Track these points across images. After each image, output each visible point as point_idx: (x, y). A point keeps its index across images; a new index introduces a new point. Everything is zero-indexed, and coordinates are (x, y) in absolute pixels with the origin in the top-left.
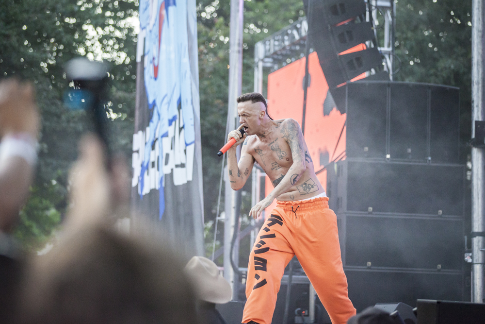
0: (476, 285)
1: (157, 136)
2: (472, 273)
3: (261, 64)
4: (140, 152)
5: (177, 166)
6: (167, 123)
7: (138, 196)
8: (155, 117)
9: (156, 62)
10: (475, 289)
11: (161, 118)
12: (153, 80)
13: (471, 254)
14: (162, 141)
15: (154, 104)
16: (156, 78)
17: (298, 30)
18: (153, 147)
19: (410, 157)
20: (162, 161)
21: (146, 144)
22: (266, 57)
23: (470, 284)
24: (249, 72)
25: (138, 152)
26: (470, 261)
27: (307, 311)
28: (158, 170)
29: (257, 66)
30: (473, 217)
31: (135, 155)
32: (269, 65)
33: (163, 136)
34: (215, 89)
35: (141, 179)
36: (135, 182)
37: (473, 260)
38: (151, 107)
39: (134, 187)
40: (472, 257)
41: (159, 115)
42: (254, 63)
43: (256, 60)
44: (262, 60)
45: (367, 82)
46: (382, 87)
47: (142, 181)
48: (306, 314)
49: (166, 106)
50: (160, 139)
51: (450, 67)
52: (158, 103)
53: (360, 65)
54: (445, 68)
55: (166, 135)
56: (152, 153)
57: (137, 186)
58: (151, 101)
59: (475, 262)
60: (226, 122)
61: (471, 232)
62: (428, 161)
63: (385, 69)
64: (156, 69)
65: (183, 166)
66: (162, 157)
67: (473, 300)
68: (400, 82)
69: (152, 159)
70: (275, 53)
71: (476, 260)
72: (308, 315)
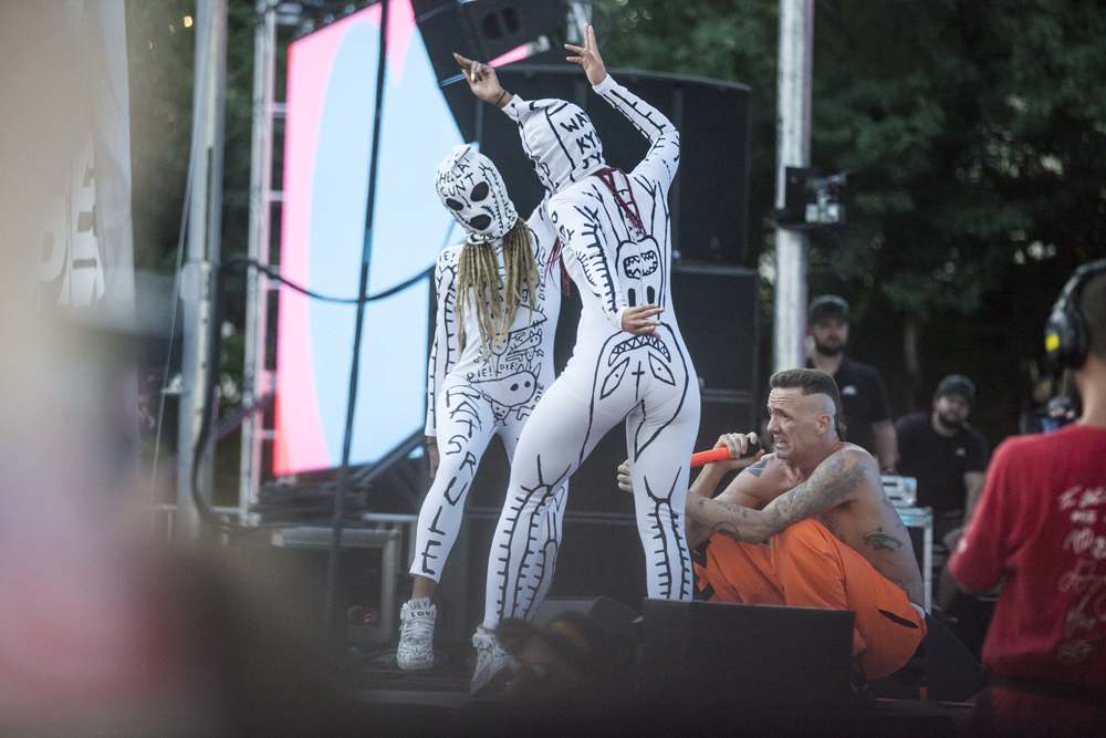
3: (271, 19)
24: (243, 36)
27: (375, 613)
29: (263, 22)
32: (291, 20)
42: (254, 14)
43: (261, 7)
44: (275, 9)
46: (567, 80)
48: (374, 619)
53: (514, 26)
63: (572, 37)
72: (378, 623)
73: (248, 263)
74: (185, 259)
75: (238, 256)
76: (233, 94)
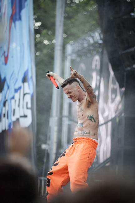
1: (7, 98)
3: (69, 58)
5: (21, 117)
6: (13, 90)
8: (5, 87)
9: (6, 54)
11: (10, 88)
12: (4, 65)
14: (11, 102)
15: (5, 80)
16: (6, 63)
17: (93, 37)
18: (4, 105)
20: (11, 114)
22: (73, 53)
28: (8, 118)
32: (74, 58)
33: (11, 99)
38: (2, 81)
41: (8, 86)
44: (70, 55)
50: (9, 100)
55: (13, 98)
56: (4, 109)
58: (3, 78)
64: (6, 58)
65: (25, 116)
66: (11, 111)
69: (3, 112)
70: (79, 51)
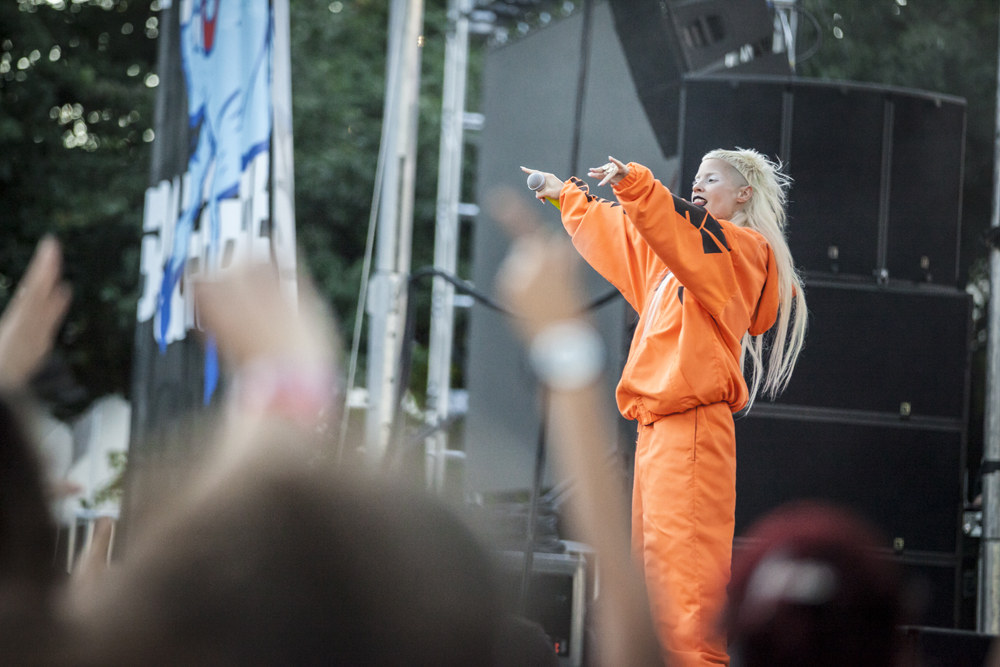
0: (992, 592)
2: (980, 563)
3: (463, 27)
4: (164, 234)
7: (154, 345)
8: (204, 150)
10: (988, 602)
11: (219, 151)
13: (979, 516)
14: (217, 210)
18: (197, 225)
19: (835, 268)
21: (180, 215)
22: (479, 8)
23: (973, 589)
24: (434, 43)
25: (156, 233)
26: (977, 532)
27: (564, 644)
29: (454, 31)
30: (989, 422)
31: (149, 244)
32: (483, 28)
33: (222, 197)
34: (346, 82)
35: (162, 302)
36: (146, 308)
37: (984, 531)
38: (195, 123)
39: (145, 323)
40: (981, 523)
41: (213, 144)
42: (446, 20)
43: (452, 14)
44: (468, 16)
45: (735, 78)
46: (773, 91)
47: (164, 309)
48: (563, 649)
49: (235, 123)
50: (213, 204)
51: (933, 46)
52: (212, 114)
53: (718, 34)
54: (923, 47)
55: (232, 194)
56: (195, 239)
57: (151, 321)
58: (194, 108)
59: (989, 535)
60: (374, 167)
61: (982, 462)
62: (879, 281)
63: (777, 47)
64: (209, 28)
66: (217, 249)
67: (983, 628)
68: (808, 80)
71: (993, 531)
72: (567, 654)
73: (432, 274)
74: (373, 270)
75: (425, 269)
76: (427, 102)
